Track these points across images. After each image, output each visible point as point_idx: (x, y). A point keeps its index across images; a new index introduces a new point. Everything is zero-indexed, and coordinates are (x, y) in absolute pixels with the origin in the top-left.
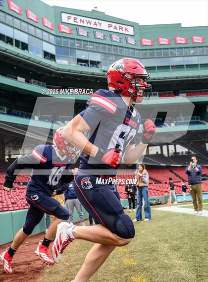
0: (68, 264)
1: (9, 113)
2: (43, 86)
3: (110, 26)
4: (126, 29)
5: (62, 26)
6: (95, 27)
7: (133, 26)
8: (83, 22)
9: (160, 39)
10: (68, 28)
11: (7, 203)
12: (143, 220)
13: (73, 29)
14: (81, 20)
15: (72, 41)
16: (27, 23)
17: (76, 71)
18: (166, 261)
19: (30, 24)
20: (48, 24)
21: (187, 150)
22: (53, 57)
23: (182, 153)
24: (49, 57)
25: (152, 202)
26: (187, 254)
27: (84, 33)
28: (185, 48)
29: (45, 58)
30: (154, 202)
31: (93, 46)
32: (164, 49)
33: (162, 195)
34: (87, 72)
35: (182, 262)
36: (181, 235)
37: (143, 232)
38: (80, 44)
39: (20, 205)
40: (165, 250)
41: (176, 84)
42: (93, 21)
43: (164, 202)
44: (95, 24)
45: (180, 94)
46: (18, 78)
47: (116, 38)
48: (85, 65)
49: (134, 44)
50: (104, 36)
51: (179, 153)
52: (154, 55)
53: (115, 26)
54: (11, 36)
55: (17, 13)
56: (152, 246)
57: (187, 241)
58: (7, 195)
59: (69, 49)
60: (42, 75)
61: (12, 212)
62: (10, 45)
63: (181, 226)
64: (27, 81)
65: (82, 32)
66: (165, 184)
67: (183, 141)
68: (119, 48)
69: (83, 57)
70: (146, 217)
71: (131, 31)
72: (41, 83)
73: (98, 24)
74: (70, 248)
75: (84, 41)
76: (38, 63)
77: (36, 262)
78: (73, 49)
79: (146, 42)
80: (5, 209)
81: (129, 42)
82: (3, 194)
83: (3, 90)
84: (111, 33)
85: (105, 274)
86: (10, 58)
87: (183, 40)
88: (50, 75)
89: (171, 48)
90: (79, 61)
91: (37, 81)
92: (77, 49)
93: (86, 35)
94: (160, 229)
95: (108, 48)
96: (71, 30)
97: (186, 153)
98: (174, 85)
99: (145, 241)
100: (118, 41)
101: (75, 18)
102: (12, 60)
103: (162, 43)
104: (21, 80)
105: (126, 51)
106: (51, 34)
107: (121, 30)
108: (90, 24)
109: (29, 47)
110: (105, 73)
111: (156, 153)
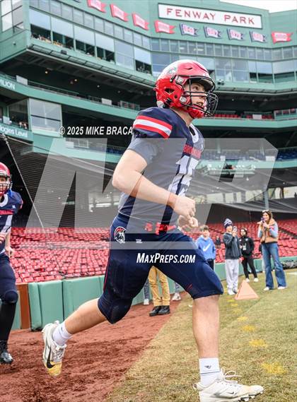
0: (174, 344)
1: (93, 147)
2: (135, 109)
3: (227, 18)
4: (250, 21)
5: (159, 23)
6: (206, 20)
7: (261, 15)
8: (189, 15)
10: (168, 26)
12: (276, 289)
13: (175, 27)
14: (186, 13)
15: (174, 44)
16: (113, 23)
19: (117, 24)
20: (141, 21)
22: (147, 68)
24: (143, 69)
25: (288, 264)
29: (137, 70)
30: (292, 264)
31: (203, 48)
37: (277, 304)
38: (186, 47)
42: (203, 12)
44: (206, 16)
46: (103, 99)
47: (235, 34)
49: (262, 41)
50: (219, 32)
52: (292, 56)
53: (235, 17)
54: (91, 42)
55: (98, 10)
56: (289, 323)
58: (92, 256)
59: (170, 55)
60: (134, 94)
62: (90, 56)
64: (115, 104)
65: (187, 29)
68: (240, 49)
70: (280, 285)
71: (257, 22)
72: (133, 105)
73: (210, 16)
74: (177, 324)
75: (190, 42)
76: (128, 78)
77: (133, 340)
78: (176, 55)
79: (279, 36)
80: (90, 273)
81: (255, 39)
82: (88, 254)
83: (84, 117)
84: (229, 28)
85: (225, 358)
86: (91, 73)
88: (144, 92)
91: (128, 103)
92: (181, 54)
93: (193, 34)
95: (225, 50)
96: (172, 28)
99: (279, 316)
100: (239, 38)
101: (177, 10)
102: (93, 76)
104: (106, 103)
105: (250, 52)
106: (145, 36)
107: (243, 22)
108: (199, 17)
109: (116, 56)
110: (221, 86)
111: (293, 196)
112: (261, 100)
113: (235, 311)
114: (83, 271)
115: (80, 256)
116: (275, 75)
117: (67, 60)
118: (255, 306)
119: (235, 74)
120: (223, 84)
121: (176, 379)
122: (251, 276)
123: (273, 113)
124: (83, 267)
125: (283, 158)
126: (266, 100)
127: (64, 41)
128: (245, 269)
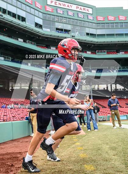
1: (13, 61)
2: (34, 44)
3: (77, 8)
4: (88, 10)
5: (47, 7)
6: (68, 8)
7: (92, 8)
8: (61, 5)
9: (109, 17)
10: (51, 9)
11: (10, 116)
13: (54, 9)
14: (59, 4)
15: (53, 17)
16: (25, 4)
17: (55, 35)
18: (107, 156)
19: (27, 5)
20: (38, 5)
21: (123, 88)
22: (40, 26)
23: (120, 89)
25: (100, 119)
26: (120, 152)
27: (61, 11)
28: (125, 23)
29: (36, 27)
30: (101, 119)
31: (66, 20)
32: (111, 23)
33: (106, 115)
34: (62, 37)
35: (117, 157)
36: (117, 140)
37: (93, 137)
39: (17, 118)
40: (107, 150)
41: (118, 46)
42: (67, 4)
43: (107, 120)
44: (68, 6)
45: (120, 52)
46: (19, 39)
47: (81, 15)
48: (61, 32)
49: (92, 19)
50: (74, 14)
51: (118, 89)
52: (105, 27)
53: (81, 8)
54: (15, 12)
56: (98, 146)
57: (120, 145)
58: (9, 112)
59: (51, 22)
60: (34, 38)
61: (13, 122)
62: (15, 18)
63: (117, 135)
64: (24, 41)
66: (108, 109)
67: (121, 82)
68: (83, 22)
69: (60, 27)
71: (90, 11)
73: (70, 6)
75: (61, 17)
76: (31, 30)
77: (26, 153)
78: (54, 22)
79: (99, 18)
80: (8, 120)
82: (7, 111)
83: (10, 46)
84: (78, 12)
85: (68, 162)
86: (14, 26)
87: (123, 18)
88: (39, 37)
89: (115, 23)
90: (57, 29)
91: (30, 41)
92: (56, 22)
93: (62, 13)
94: (104, 136)
95: (76, 22)
96: (52, 10)
97: (123, 90)
98: (117, 46)
99: (94, 143)
100: (82, 17)
101: (55, 2)
102: (15, 28)
103: (110, 19)
104: (20, 41)
105: (87, 24)
106: (40, 12)
107: (84, 10)
108: (65, 6)
109: (26, 20)
110: (73, 37)
111: (103, 89)
112: (91, 45)
113: (74, 140)
114: (5, 118)
115: (3, 112)
116: (97, 35)
117: (3, 19)
118: (84, 138)
119: (80, 33)
120: (74, 37)
121: (44, 172)
122: (83, 124)
123: (96, 51)
124: (4, 117)
125: (99, 72)
126: (93, 45)
127: (2, 10)
128: (80, 121)
